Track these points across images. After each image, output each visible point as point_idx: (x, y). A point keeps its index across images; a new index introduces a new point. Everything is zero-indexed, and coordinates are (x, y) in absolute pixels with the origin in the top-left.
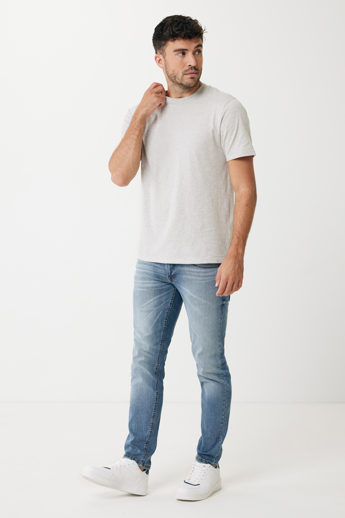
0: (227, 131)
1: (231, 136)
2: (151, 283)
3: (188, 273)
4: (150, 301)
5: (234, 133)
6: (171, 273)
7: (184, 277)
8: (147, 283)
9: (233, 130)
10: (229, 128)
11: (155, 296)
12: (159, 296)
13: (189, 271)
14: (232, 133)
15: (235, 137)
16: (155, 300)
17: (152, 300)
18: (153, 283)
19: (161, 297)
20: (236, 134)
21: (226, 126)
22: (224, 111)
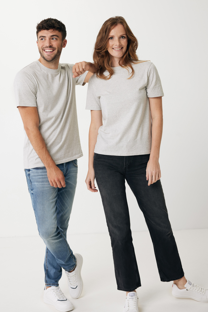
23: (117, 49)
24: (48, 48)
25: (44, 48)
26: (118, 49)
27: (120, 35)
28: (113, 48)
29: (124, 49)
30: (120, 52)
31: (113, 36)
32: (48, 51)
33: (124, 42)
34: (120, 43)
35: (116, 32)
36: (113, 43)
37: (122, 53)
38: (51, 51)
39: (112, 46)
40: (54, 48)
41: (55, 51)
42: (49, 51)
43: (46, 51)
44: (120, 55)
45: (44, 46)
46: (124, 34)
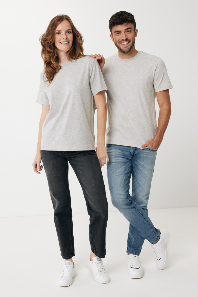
0: (159, 76)
1: (160, 78)
2: (121, 159)
3: (144, 153)
4: (121, 169)
5: (162, 77)
6: (134, 153)
7: (142, 155)
8: (119, 159)
9: (161, 75)
10: (159, 74)
11: (123, 166)
12: (125, 166)
13: (145, 152)
14: (161, 77)
15: (162, 79)
16: (123, 168)
17: (122, 168)
18: (122, 159)
19: (126, 166)
20: (163, 77)
21: (158, 73)
22: (156, 65)
23: (64, 43)
24: (125, 41)
25: (120, 41)
26: (66, 43)
27: (67, 29)
28: (60, 42)
29: (71, 43)
30: (67, 46)
31: (60, 30)
32: (124, 43)
33: (70, 36)
34: (67, 37)
35: (62, 27)
36: (60, 38)
37: (68, 47)
38: (127, 43)
39: (60, 40)
40: (129, 40)
41: (130, 42)
42: (126, 43)
43: (122, 43)
44: (67, 49)
45: (120, 40)
46: (70, 28)
